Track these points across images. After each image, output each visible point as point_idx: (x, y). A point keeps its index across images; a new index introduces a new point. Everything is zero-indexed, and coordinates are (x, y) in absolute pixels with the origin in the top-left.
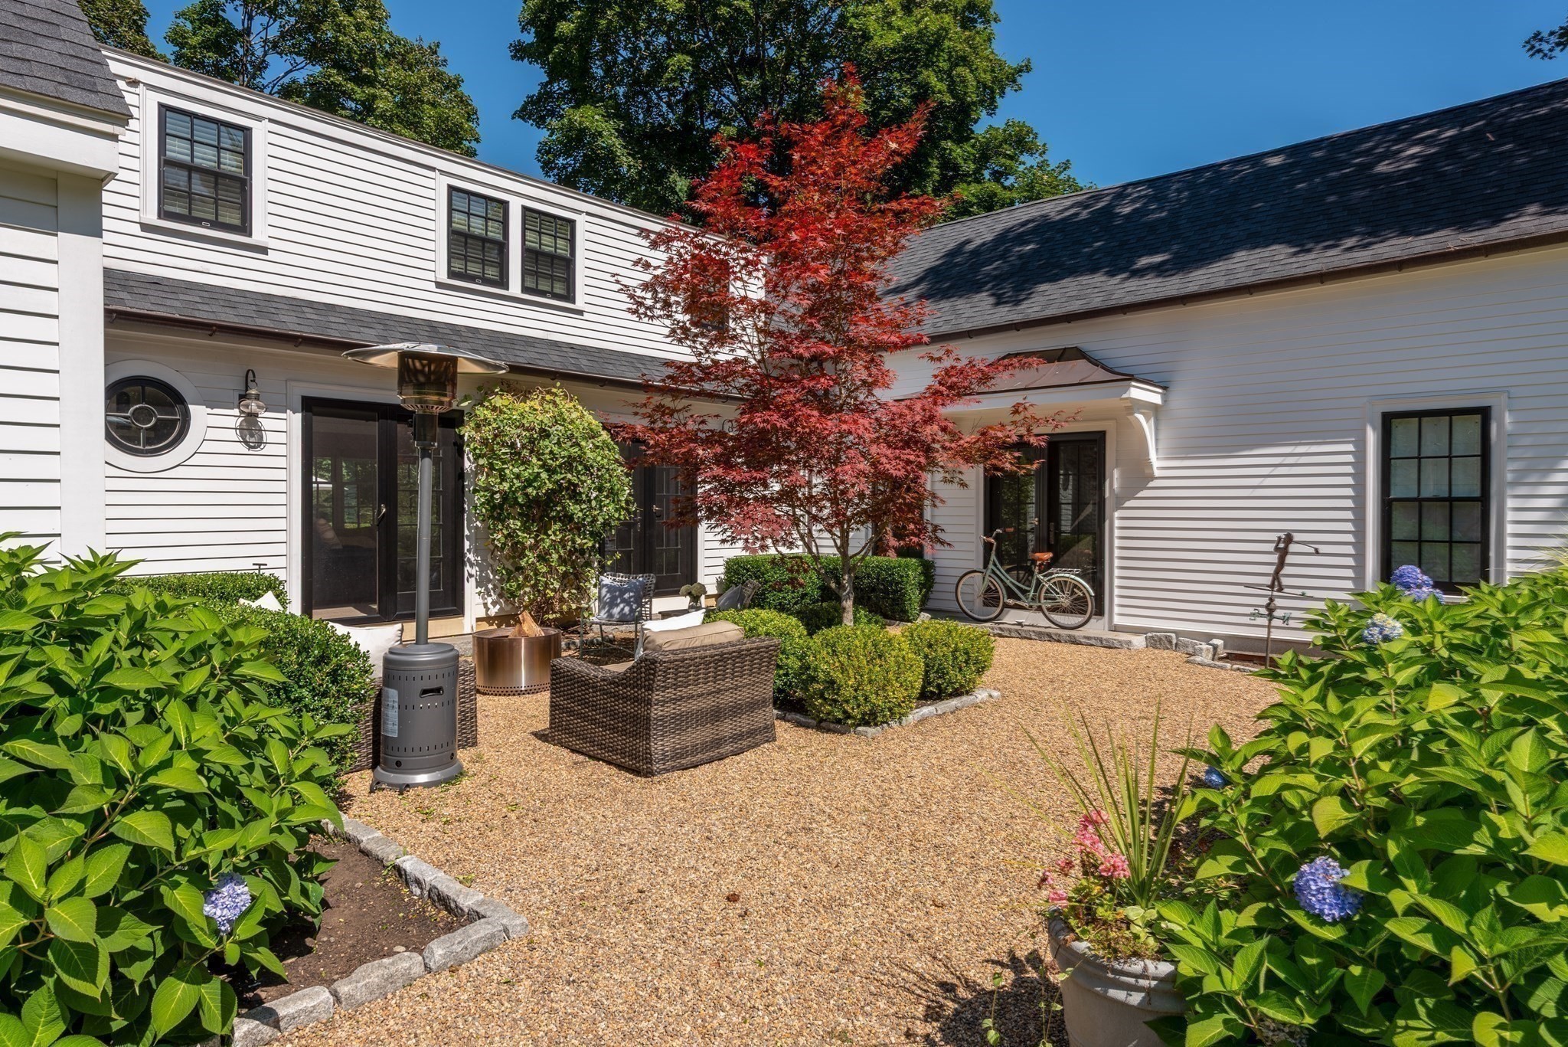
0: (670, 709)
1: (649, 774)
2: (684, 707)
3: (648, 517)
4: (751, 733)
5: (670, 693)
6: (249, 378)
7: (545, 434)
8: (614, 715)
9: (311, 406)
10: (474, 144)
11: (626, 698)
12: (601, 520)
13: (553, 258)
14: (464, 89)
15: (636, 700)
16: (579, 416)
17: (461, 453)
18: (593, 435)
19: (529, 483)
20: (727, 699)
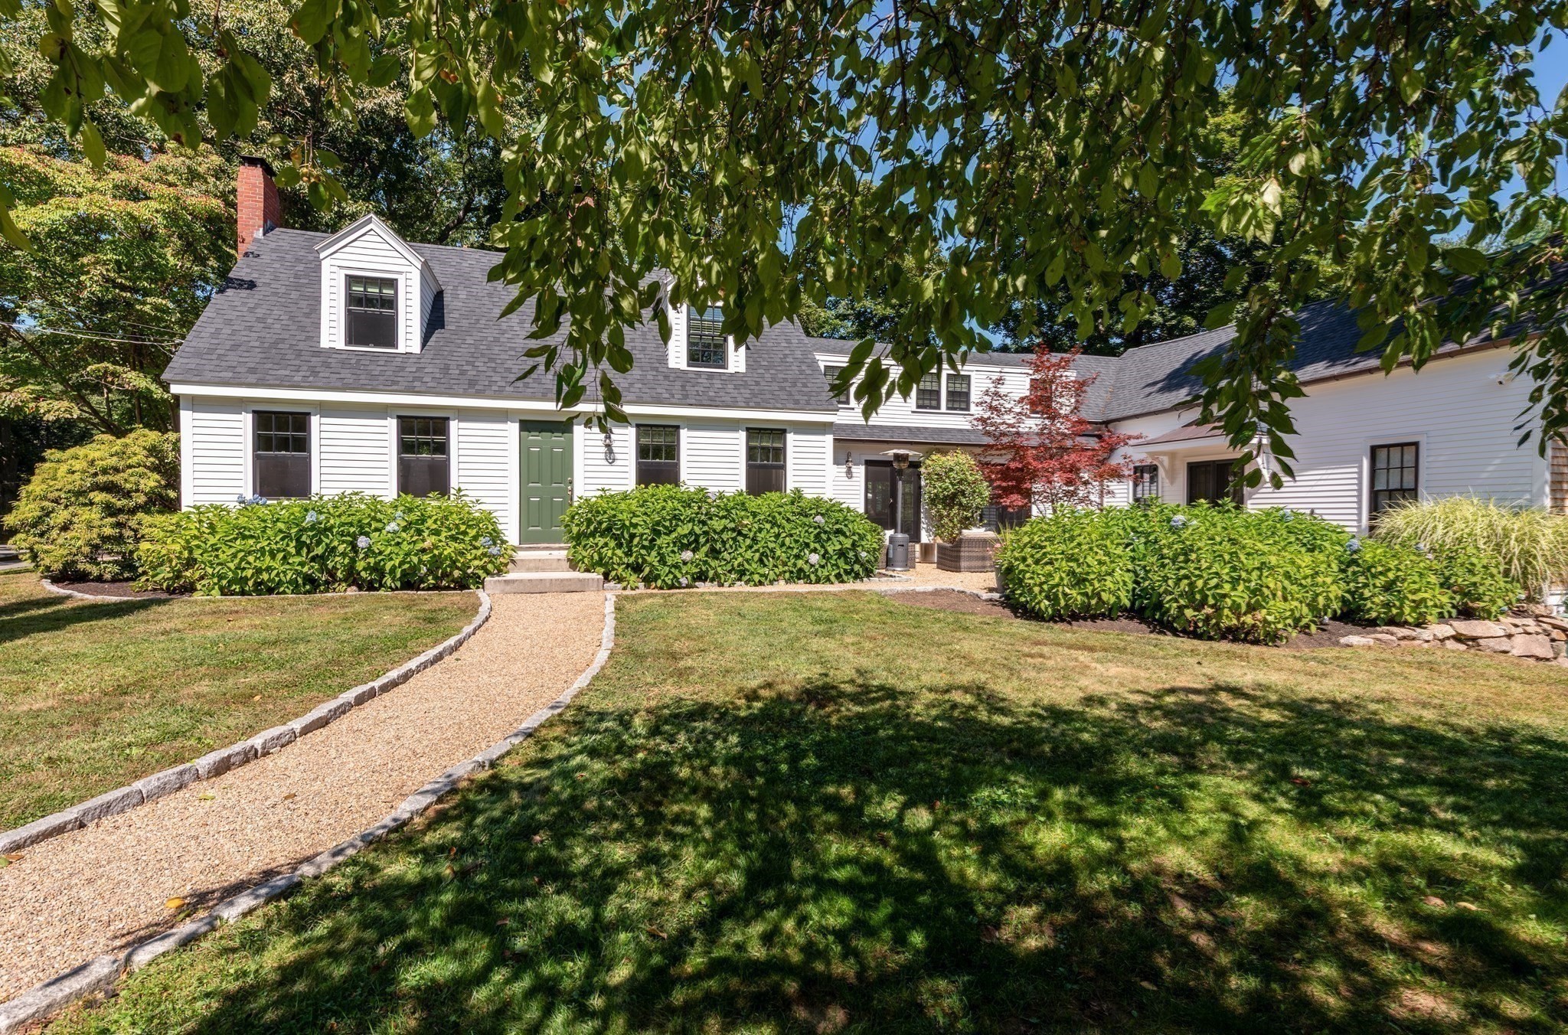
5: (968, 549)
6: (849, 455)
7: (951, 470)
9: (868, 463)
13: (960, 393)
16: (966, 461)
17: (920, 478)
19: (945, 489)
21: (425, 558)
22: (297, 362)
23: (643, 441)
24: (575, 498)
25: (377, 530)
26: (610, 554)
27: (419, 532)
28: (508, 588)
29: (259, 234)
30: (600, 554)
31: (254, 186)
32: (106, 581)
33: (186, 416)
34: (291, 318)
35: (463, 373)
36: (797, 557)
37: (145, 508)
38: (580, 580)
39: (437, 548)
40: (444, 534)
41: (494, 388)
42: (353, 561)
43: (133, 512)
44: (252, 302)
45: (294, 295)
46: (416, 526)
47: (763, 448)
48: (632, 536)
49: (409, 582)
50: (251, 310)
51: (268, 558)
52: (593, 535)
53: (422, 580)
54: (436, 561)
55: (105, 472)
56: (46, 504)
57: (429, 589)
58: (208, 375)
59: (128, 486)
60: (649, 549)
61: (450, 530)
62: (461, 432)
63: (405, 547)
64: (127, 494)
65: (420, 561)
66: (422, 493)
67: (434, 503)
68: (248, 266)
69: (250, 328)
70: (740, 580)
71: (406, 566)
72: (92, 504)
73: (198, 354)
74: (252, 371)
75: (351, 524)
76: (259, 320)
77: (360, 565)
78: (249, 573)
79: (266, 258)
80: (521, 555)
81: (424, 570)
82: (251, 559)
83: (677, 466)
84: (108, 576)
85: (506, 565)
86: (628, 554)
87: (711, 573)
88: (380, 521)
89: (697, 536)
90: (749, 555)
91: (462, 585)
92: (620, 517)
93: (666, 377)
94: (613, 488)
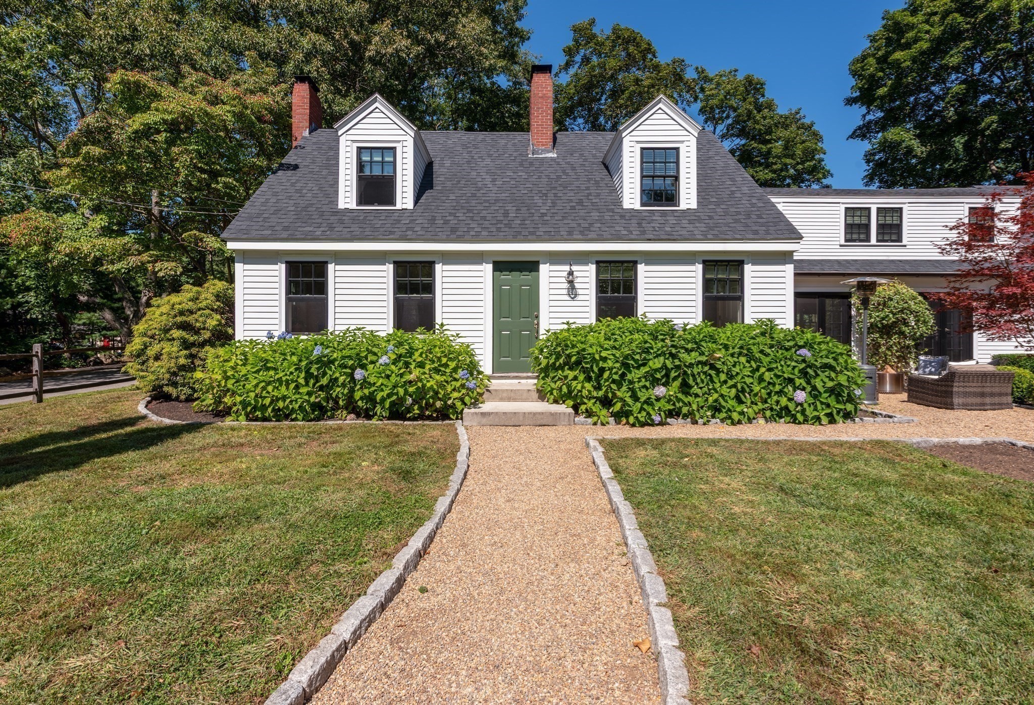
0: (961, 389)
1: (953, 409)
2: (968, 390)
3: (942, 333)
4: (999, 404)
5: (962, 384)
8: (936, 391)
9: (798, 295)
10: (822, 156)
11: (942, 386)
12: (918, 334)
13: (892, 225)
14: (815, 128)
15: (947, 386)
16: (906, 290)
17: (850, 308)
18: (914, 298)
19: (883, 319)
20: (988, 390)
21: (411, 390)
22: (320, 221)
23: (602, 277)
24: (542, 331)
25: (372, 362)
26: (579, 387)
27: (407, 365)
28: (484, 421)
29: (306, 133)
30: (569, 386)
31: (303, 97)
32: (181, 402)
33: (239, 268)
34: (320, 189)
35: (446, 222)
36: (780, 393)
37: (210, 342)
38: (552, 414)
39: (421, 380)
40: (428, 367)
41: (472, 233)
42: (352, 391)
43: (202, 345)
44: (294, 179)
45: (325, 172)
46: (403, 360)
47: (720, 280)
48: (602, 370)
49: (397, 413)
50: (293, 185)
51: (283, 388)
52: (561, 368)
53: (409, 410)
54: (422, 392)
55: (181, 313)
56: (145, 339)
57: (414, 419)
58: (254, 234)
59: (198, 324)
60: (619, 384)
61: (433, 362)
62: (445, 274)
63: (393, 379)
64: (197, 332)
65: (406, 392)
66: (411, 328)
67: (421, 337)
68: (296, 155)
69: (290, 198)
70: (713, 417)
71: (395, 397)
72: (173, 339)
73: (250, 218)
74: (286, 229)
75: (350, 357)
76: (297, 191)
77: (358, 395)
78: (267, 401)
79: (308, 149)
80: (495, 384)
81: (409, 401)
82: (270, 388)
83: (634, 299)
84: (183, 397)
85: (481, 395)
86: (598, 388)
87: (685, 410)
88: (375, 354)
89: (668, 371)
90: (724, 390)
91: (443, 414)
92: (590, 351)
93: (622, 217)
94: (578, 321)
